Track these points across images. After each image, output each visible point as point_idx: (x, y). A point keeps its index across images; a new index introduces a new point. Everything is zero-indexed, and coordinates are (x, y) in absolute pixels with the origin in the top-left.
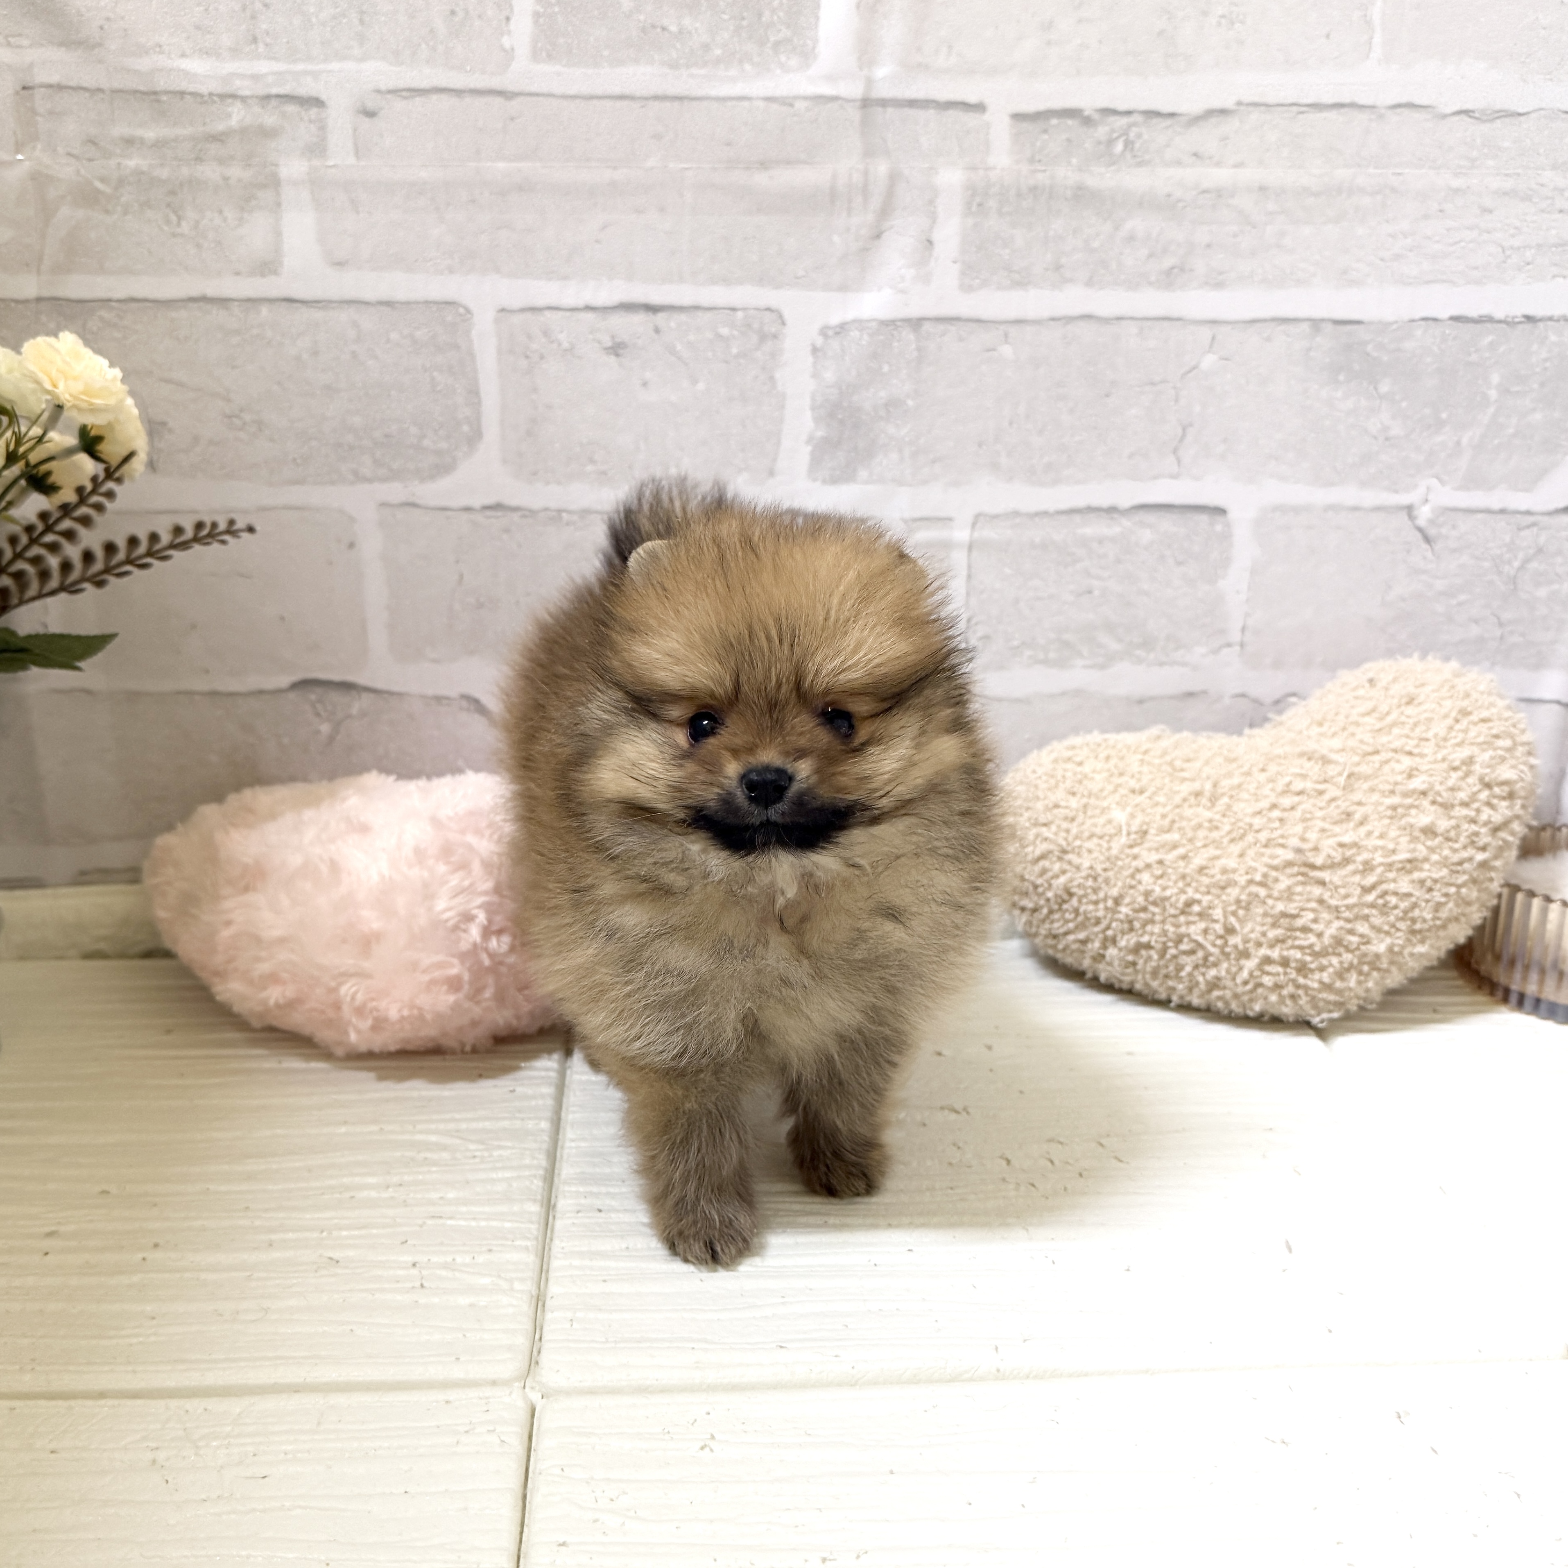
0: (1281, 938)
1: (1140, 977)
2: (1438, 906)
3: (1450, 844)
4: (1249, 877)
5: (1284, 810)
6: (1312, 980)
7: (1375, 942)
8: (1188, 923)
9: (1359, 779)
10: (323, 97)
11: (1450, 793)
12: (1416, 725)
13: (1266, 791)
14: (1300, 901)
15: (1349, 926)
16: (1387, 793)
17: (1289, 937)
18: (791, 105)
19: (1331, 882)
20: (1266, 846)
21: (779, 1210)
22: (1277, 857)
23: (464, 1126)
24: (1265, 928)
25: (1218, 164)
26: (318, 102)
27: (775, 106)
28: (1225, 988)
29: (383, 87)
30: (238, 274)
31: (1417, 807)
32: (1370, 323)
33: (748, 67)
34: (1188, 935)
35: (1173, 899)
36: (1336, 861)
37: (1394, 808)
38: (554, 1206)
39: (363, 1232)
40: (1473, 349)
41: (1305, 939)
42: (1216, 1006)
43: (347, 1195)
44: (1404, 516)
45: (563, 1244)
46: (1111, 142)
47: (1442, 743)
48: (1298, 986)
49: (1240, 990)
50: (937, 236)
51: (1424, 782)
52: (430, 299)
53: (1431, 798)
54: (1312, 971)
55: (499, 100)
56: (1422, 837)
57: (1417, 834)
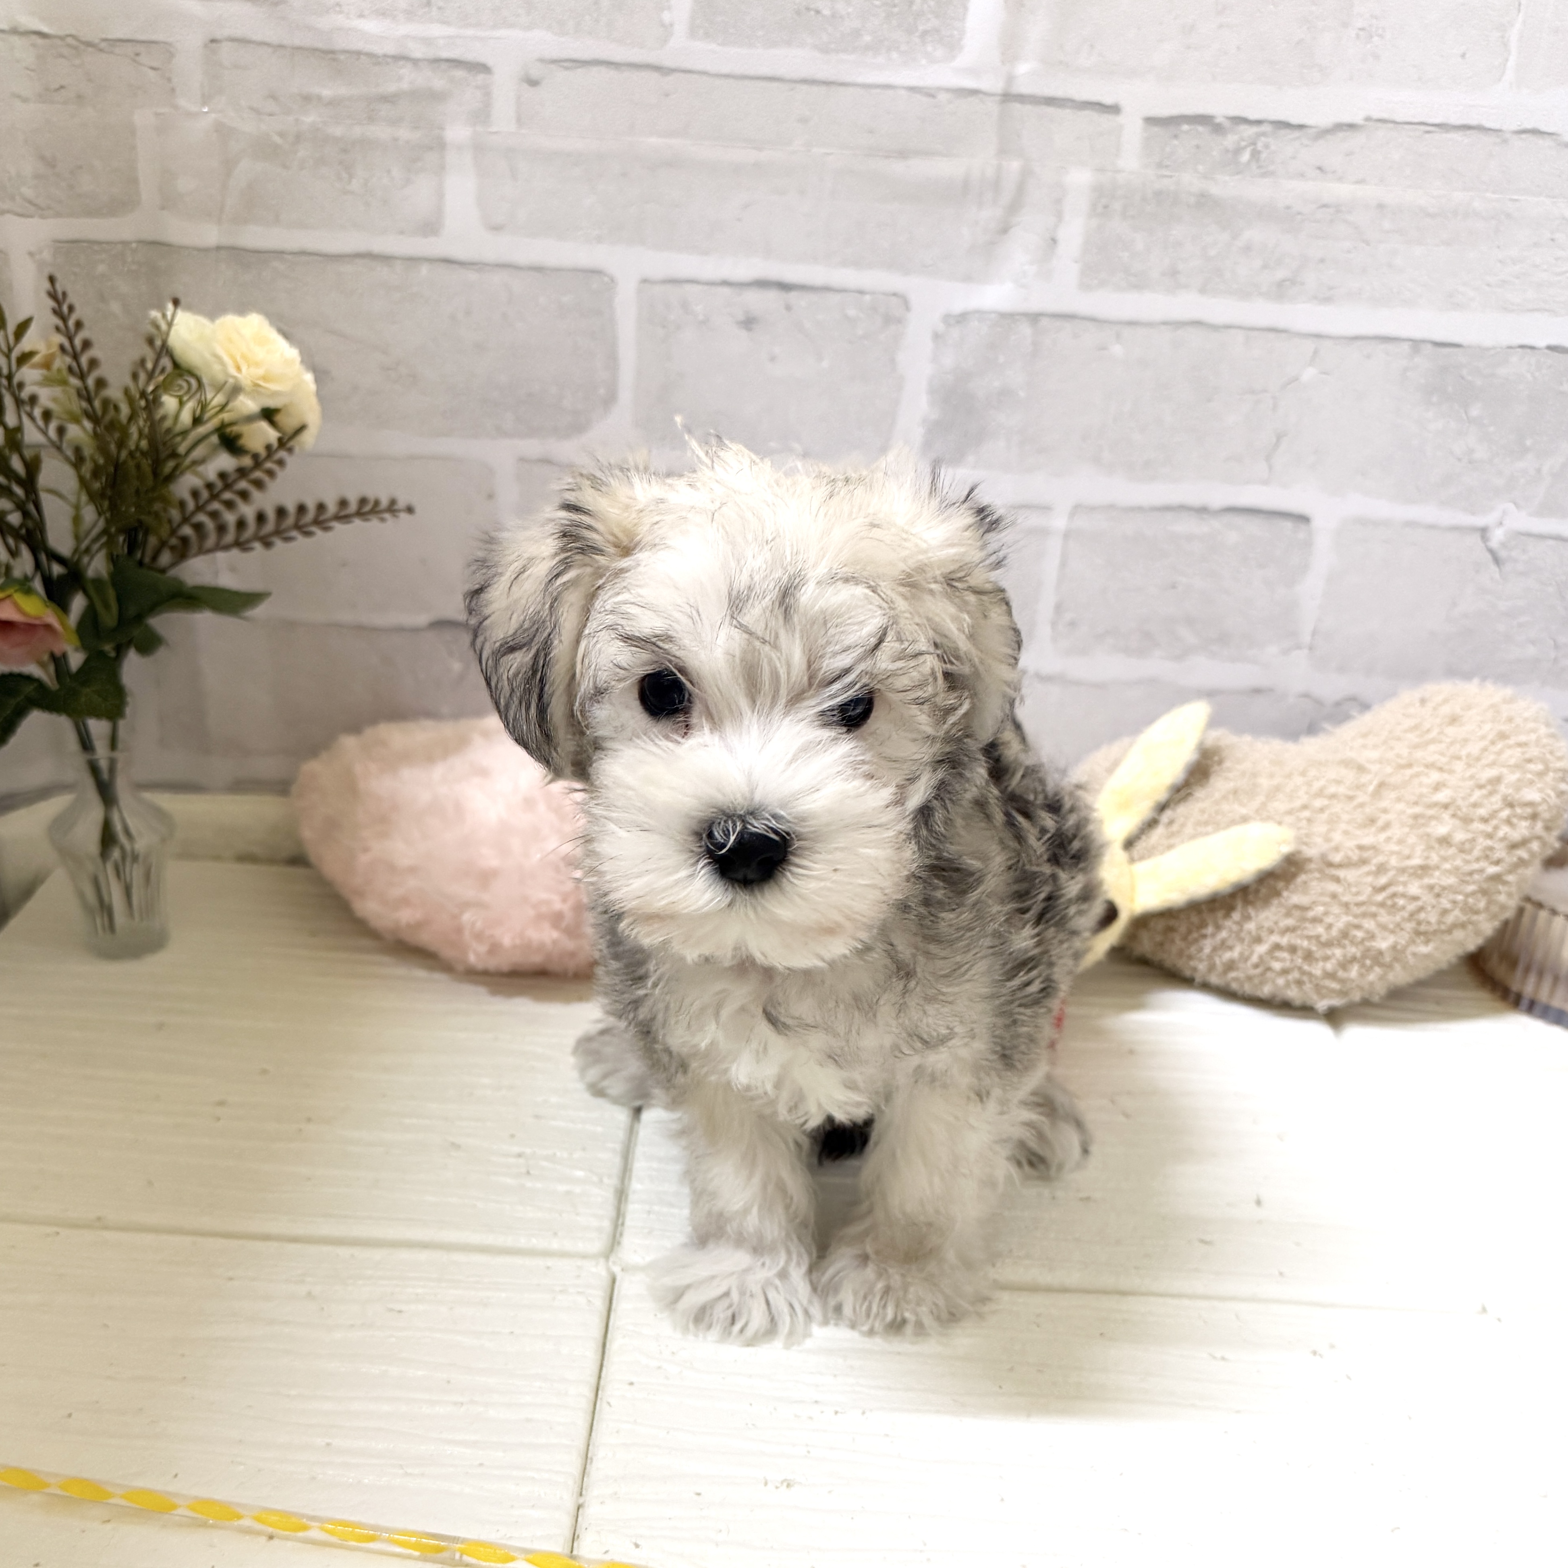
3: (1464, 856)
5: (1314, 811)
6: (1315, 968)
9: (1389, 788)
10: (490, 63)
15: (1355, 921)
16: (1411, 803)
17: (1299, 927)
19: (1345, 880)
24: (1278, 917)
25: (1341, 179)
26: (484, 68)
27: (918, 97)
28: (1238, 969)
29: (547, 57)
30: (401, 232)
31: (1437, 818)
32: (1469, 347)
33: (894, 55)
36: (1353, 861)
41: (1314, 930)
44: (1479, 535)
46: (1238, 151)
47: (1473, 763)
48: (1303, 973)
49: (1251, 972)
50: (1062, 234)
51: (1448, 796)
52: (578, 266)
53: (1451, 811)
54: (1317, 960)
55: (655, 75)
56: (1437, 846)
57: (1432, 843)
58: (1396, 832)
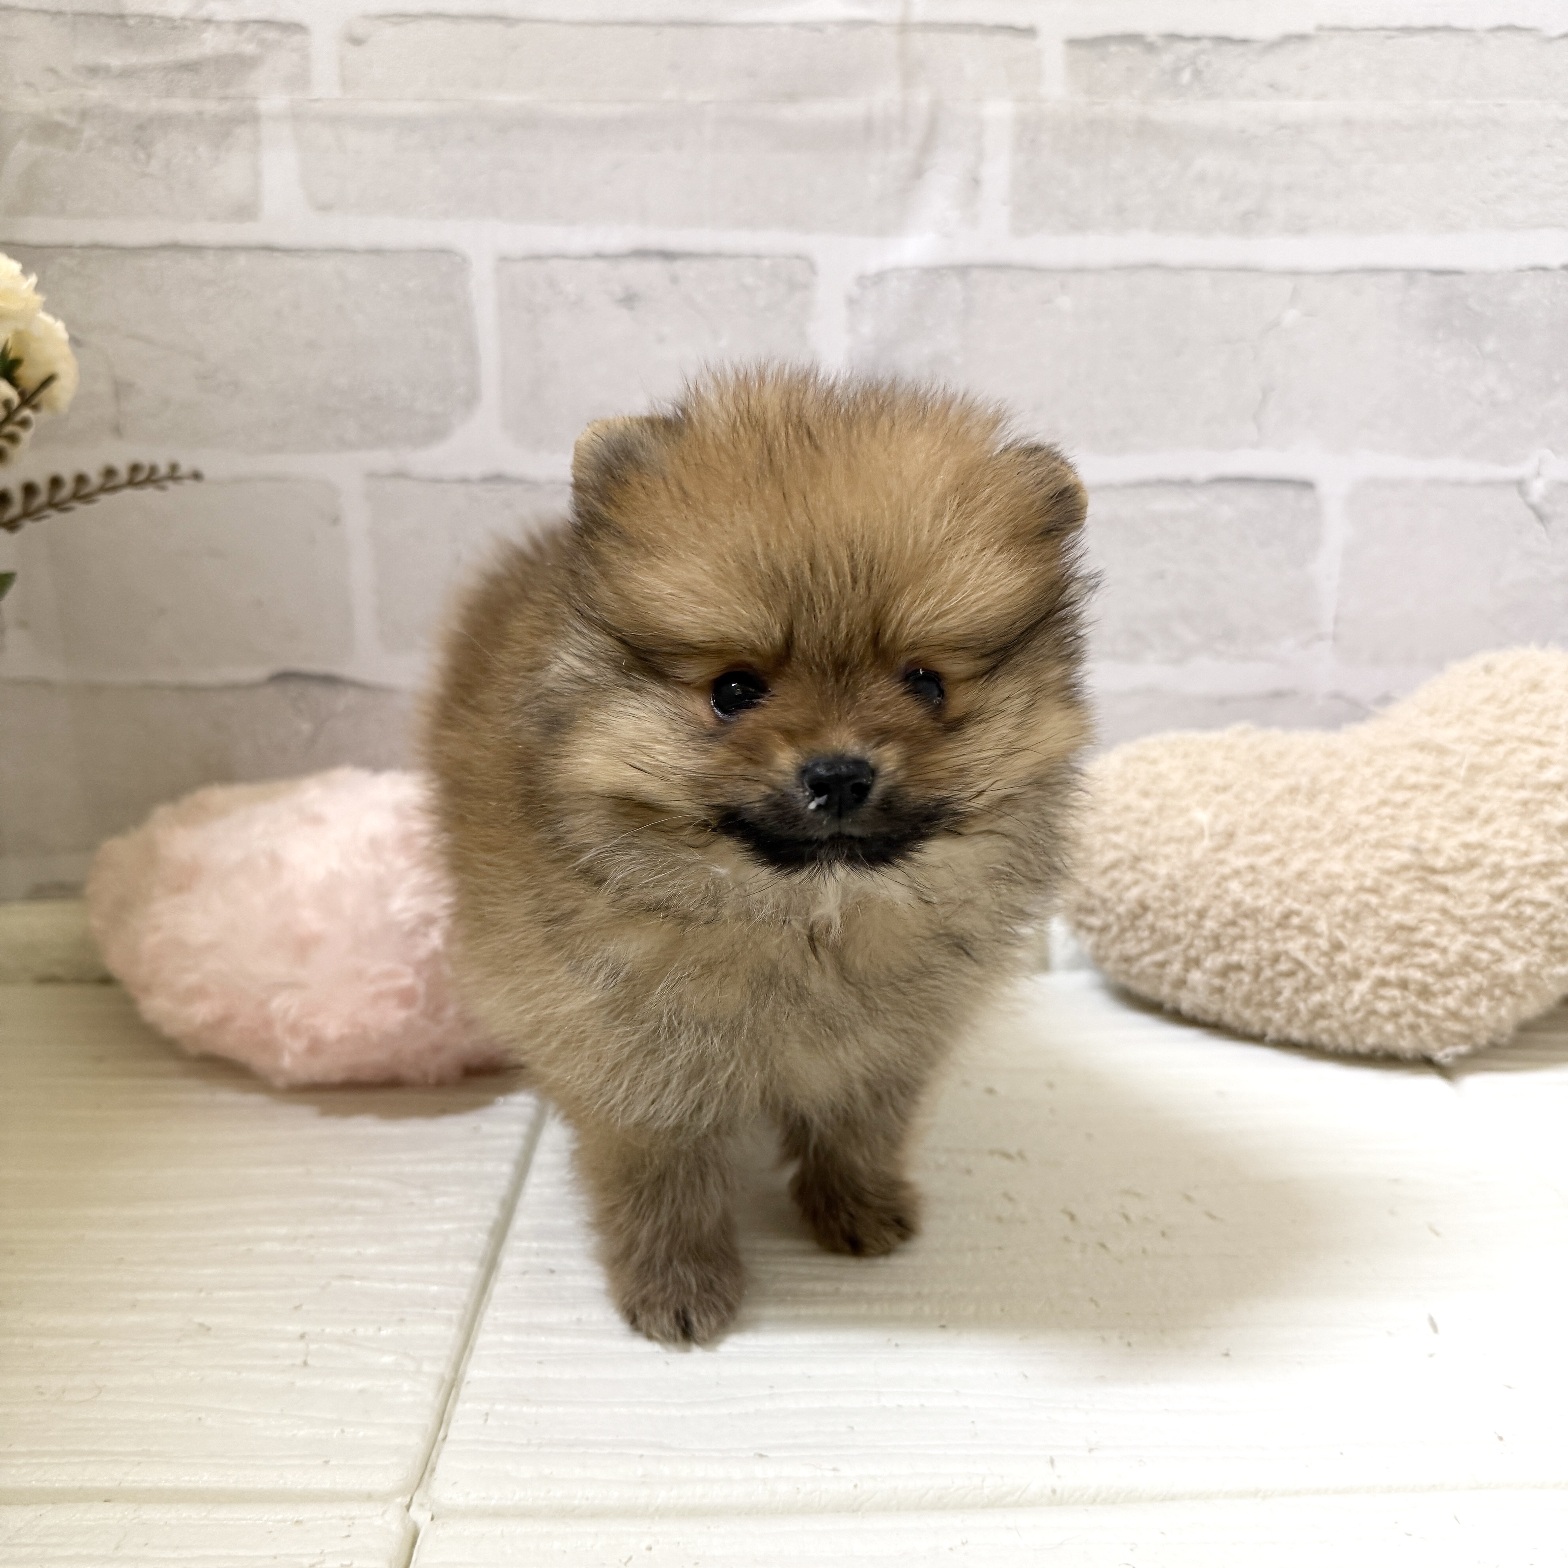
0: (1397, 954)
1: (1228, 1005)
4: (1357, 883)
5: (1396, 806)
6: (1436, 1006)
7: (1509, 959)
8: (1286, 939)
10: (307, 23)
12: (1543, 712)
13: (1373, 786)
14: (1419, 911)
15: (1477, 940)
20: (1376, 847)
22: (1389, 859)
23: (407, 1168)
24: (1377, 943)
25: (1297, 96)
26: (300, 28)
27: (803, 33)
28: (1331, 1016)
30: (212, 218)
31: (1550, 802)
32: (1472, 273)
34: (1286, 953)
35: (1267, 910)
36: (1459, 864)
37: (1525, 803)
38: (498, 1267)
41: (1427, 956)
42: (1320, 1040)
43: (244, 1248)
44: (1514, 490)
45: (497, 1315)
46: (1176, 71)
48: (1418, 1014)
49: (1349, 1018)
50: (985, 175)
51: (1557, 774)
52: (424, 246)
55: (499, 27)
57: (1553, 832)
58: (1506, 824)
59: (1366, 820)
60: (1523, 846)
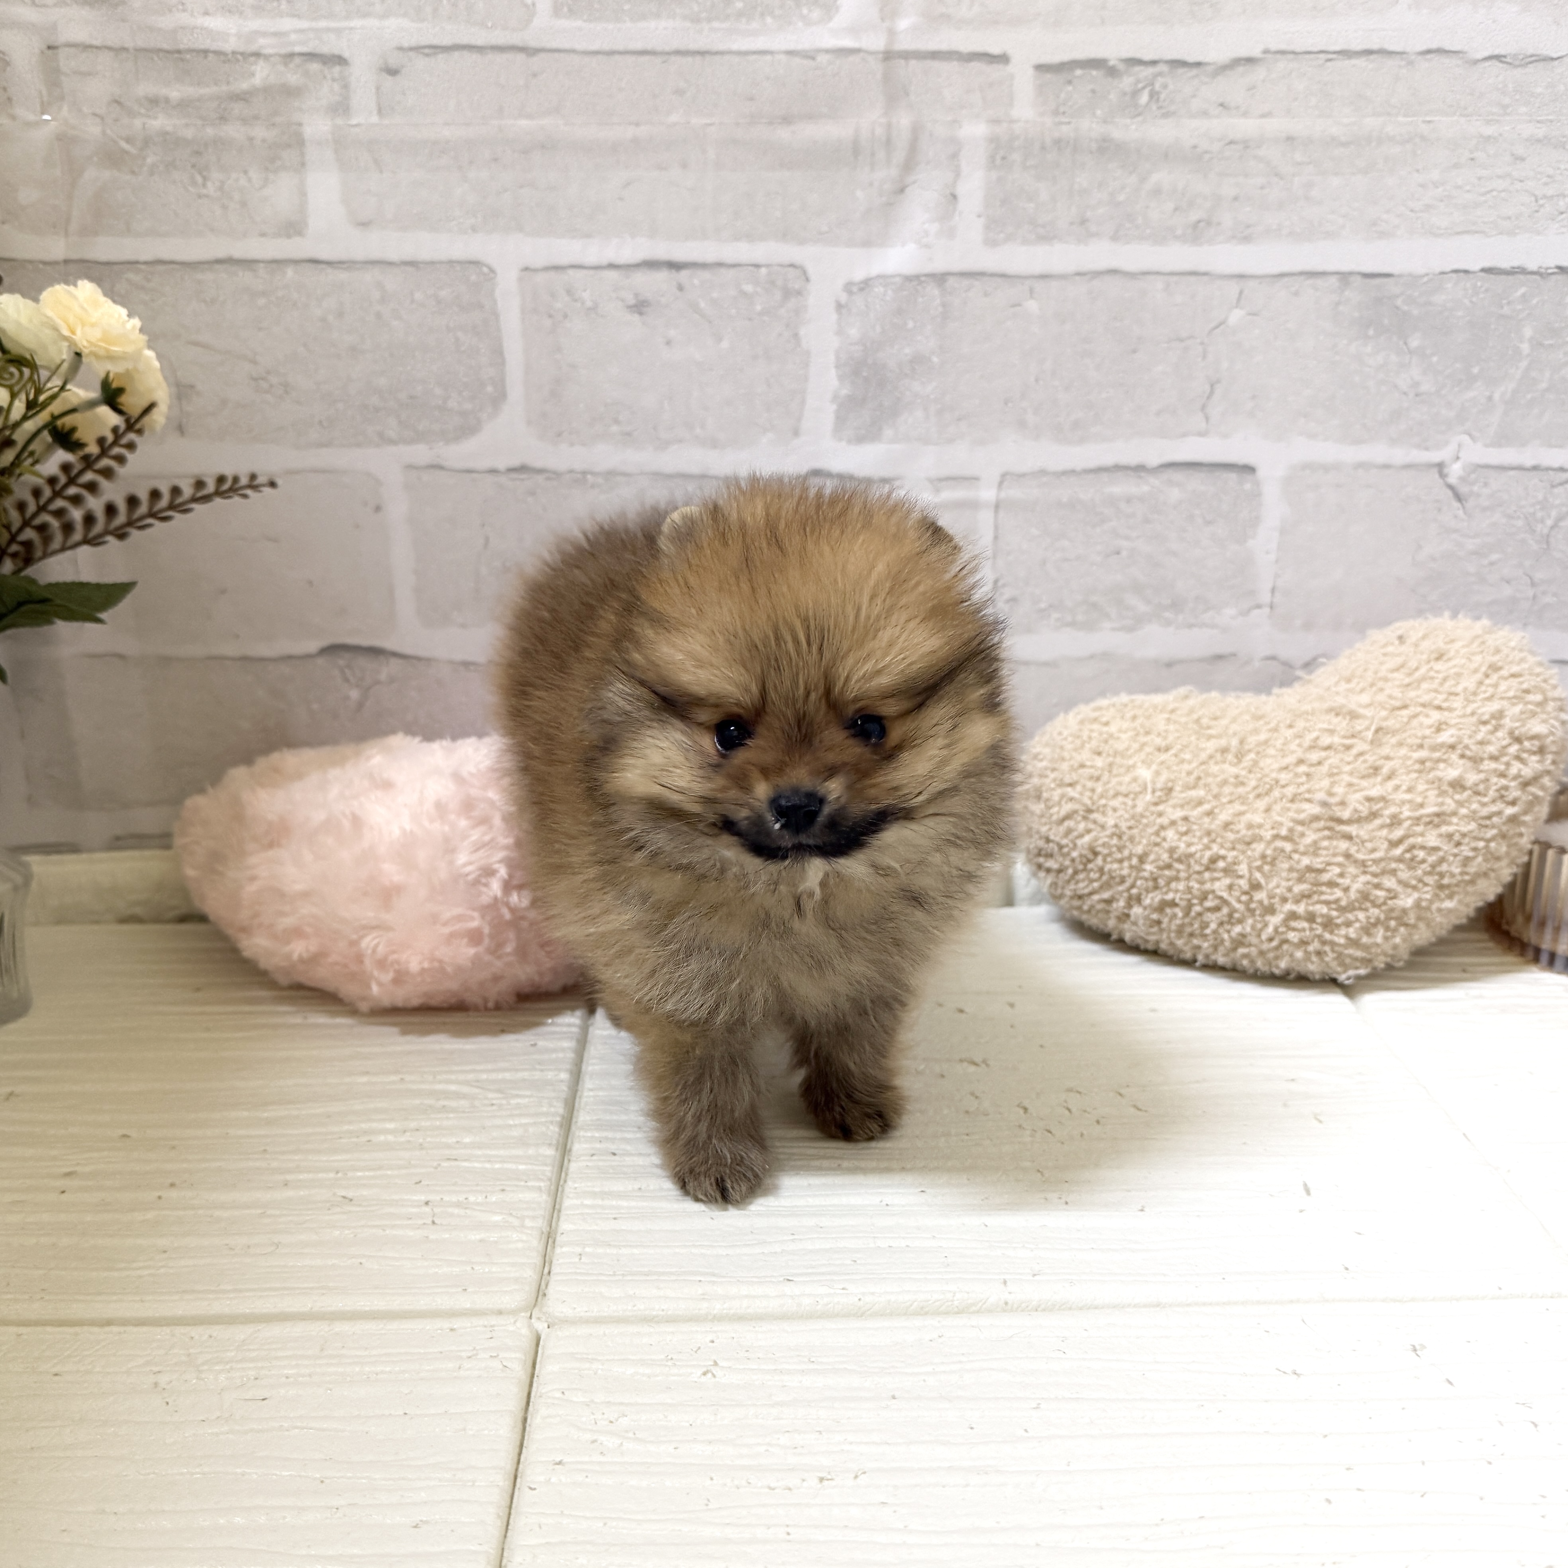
0: (1306, 893)
1: (1165, 936)
2: (1467, 861)
3: (1479, 797)
4: (1275, 832)
5: (1312, 765)
6: (1337, 935)
7: (1402, 896)
8: (1213, 880)
9: (1388, 733)
10: (346, 55)
11: (1479, 746)
12: (1445, 679)
13: (1293, 746)
14: (1327, 856)
15: (1376, 881)
16: (1415, 747)
17: (1315, 892)
18: (813, 58)
19: (1357, 836)
20: (1292, 801)
21: (794, 1154)
22: (1304, 811)
23: (484, 1076)
24: (1291, 883)
25: (1245, 115)
26: (340, 60)
27: (797, 60)
28: (1250, 945)
29: (406, 45)
30: (263, 235)
31: (1445, 761)
32: (1400, 276)
33: (769, 20)
34: (1213, 892)
35: (1198, 855)
36: (1363, 815)
37: (1422, 762)
38: (570, 1150)
39: (379, 1173)
40: (1504, 302)
41: (1332, 894)
42: (1242, 965)
43: (364, 1139)
44: (1435, 471)
45: (576, 1185)
46: (1136, 93)
47: (1471, 698)
48: (1324, 943)
49: (1265, 946)
50: (962, 189)
51: (1452, 736)
52: (454, 258)
53: (1459, 752)
54: (1338, 926)
55: (520, 57)
56: (1450, 790)
57: (1445, 787)
58: (1404, 779)
59: (1284, 777)
60: (1419, 800)
